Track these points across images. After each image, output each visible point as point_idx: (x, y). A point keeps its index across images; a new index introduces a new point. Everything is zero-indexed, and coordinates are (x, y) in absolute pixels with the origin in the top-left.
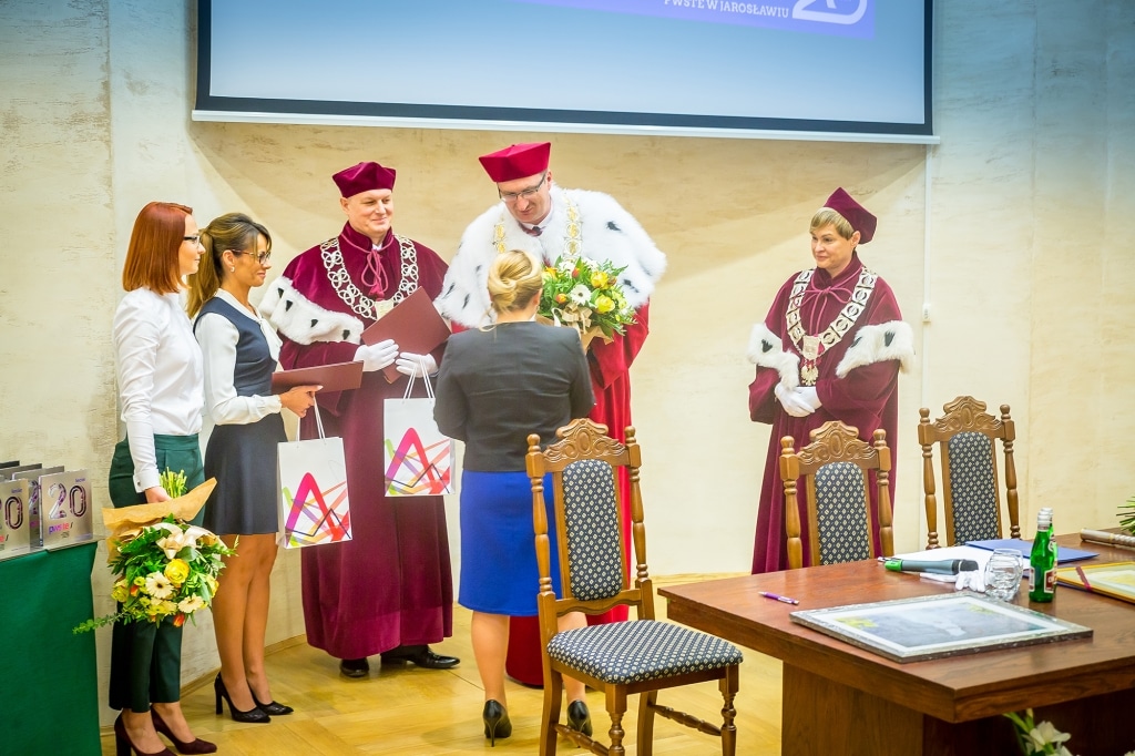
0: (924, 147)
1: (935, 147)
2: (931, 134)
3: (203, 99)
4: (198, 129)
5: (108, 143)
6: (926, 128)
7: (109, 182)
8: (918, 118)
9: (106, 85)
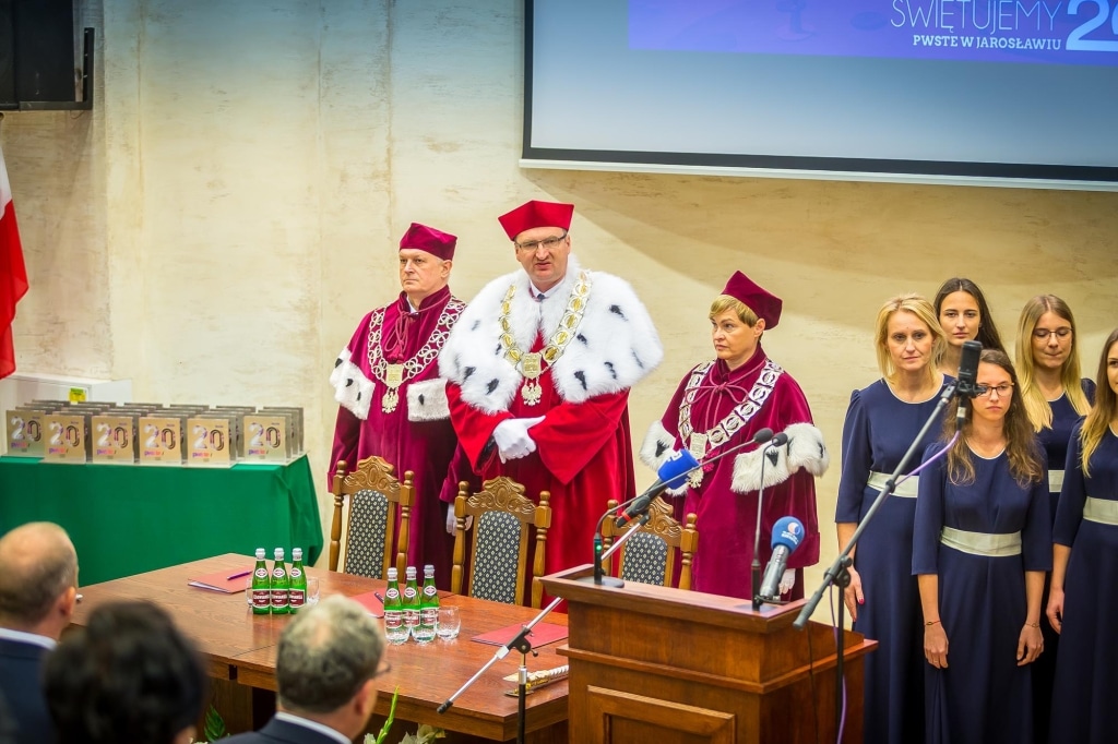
5: (390, 192)
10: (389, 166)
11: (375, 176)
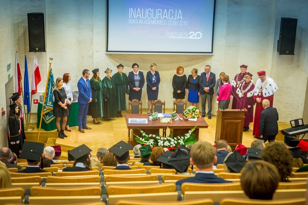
0: (212, 55)
1: (214, 55)
2: (213, 53)
3: (107, 51)
4: (107, 54)
5: (93, 59)
6: (212, 52)
7: (93, 63)
8: (211, 51)
9: (93, 53)
10: (93, 55)
11: (90, 57)
